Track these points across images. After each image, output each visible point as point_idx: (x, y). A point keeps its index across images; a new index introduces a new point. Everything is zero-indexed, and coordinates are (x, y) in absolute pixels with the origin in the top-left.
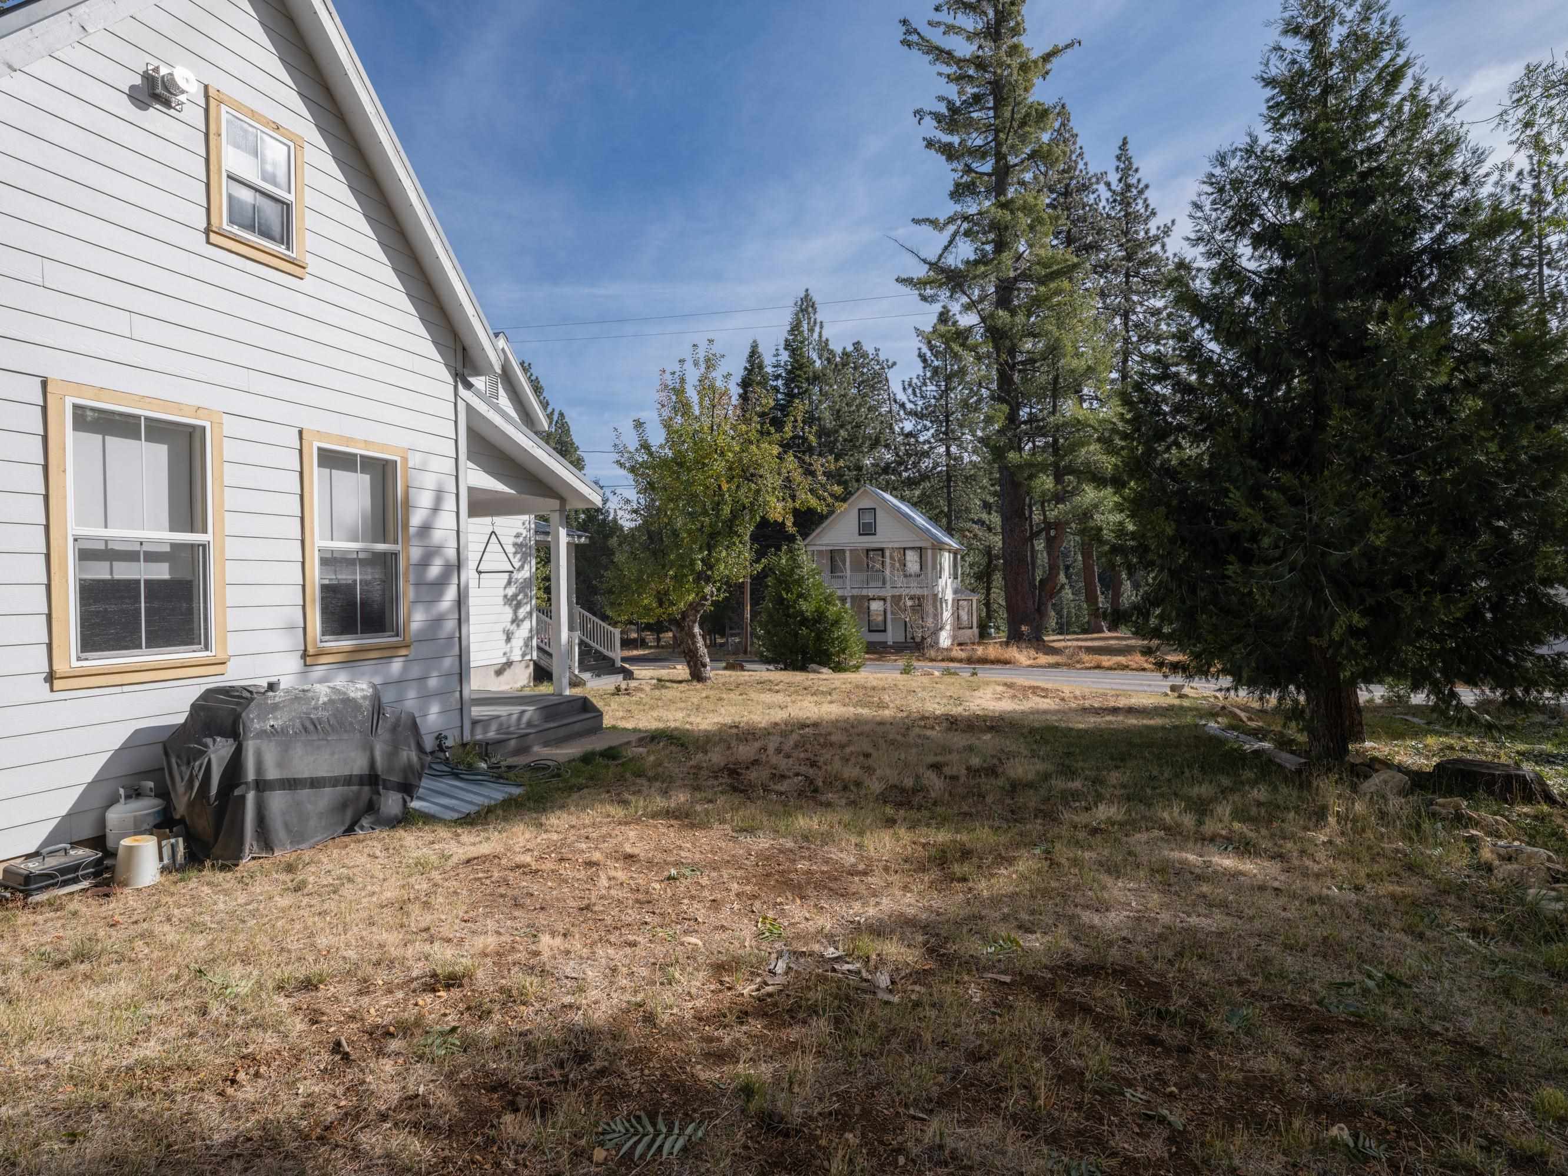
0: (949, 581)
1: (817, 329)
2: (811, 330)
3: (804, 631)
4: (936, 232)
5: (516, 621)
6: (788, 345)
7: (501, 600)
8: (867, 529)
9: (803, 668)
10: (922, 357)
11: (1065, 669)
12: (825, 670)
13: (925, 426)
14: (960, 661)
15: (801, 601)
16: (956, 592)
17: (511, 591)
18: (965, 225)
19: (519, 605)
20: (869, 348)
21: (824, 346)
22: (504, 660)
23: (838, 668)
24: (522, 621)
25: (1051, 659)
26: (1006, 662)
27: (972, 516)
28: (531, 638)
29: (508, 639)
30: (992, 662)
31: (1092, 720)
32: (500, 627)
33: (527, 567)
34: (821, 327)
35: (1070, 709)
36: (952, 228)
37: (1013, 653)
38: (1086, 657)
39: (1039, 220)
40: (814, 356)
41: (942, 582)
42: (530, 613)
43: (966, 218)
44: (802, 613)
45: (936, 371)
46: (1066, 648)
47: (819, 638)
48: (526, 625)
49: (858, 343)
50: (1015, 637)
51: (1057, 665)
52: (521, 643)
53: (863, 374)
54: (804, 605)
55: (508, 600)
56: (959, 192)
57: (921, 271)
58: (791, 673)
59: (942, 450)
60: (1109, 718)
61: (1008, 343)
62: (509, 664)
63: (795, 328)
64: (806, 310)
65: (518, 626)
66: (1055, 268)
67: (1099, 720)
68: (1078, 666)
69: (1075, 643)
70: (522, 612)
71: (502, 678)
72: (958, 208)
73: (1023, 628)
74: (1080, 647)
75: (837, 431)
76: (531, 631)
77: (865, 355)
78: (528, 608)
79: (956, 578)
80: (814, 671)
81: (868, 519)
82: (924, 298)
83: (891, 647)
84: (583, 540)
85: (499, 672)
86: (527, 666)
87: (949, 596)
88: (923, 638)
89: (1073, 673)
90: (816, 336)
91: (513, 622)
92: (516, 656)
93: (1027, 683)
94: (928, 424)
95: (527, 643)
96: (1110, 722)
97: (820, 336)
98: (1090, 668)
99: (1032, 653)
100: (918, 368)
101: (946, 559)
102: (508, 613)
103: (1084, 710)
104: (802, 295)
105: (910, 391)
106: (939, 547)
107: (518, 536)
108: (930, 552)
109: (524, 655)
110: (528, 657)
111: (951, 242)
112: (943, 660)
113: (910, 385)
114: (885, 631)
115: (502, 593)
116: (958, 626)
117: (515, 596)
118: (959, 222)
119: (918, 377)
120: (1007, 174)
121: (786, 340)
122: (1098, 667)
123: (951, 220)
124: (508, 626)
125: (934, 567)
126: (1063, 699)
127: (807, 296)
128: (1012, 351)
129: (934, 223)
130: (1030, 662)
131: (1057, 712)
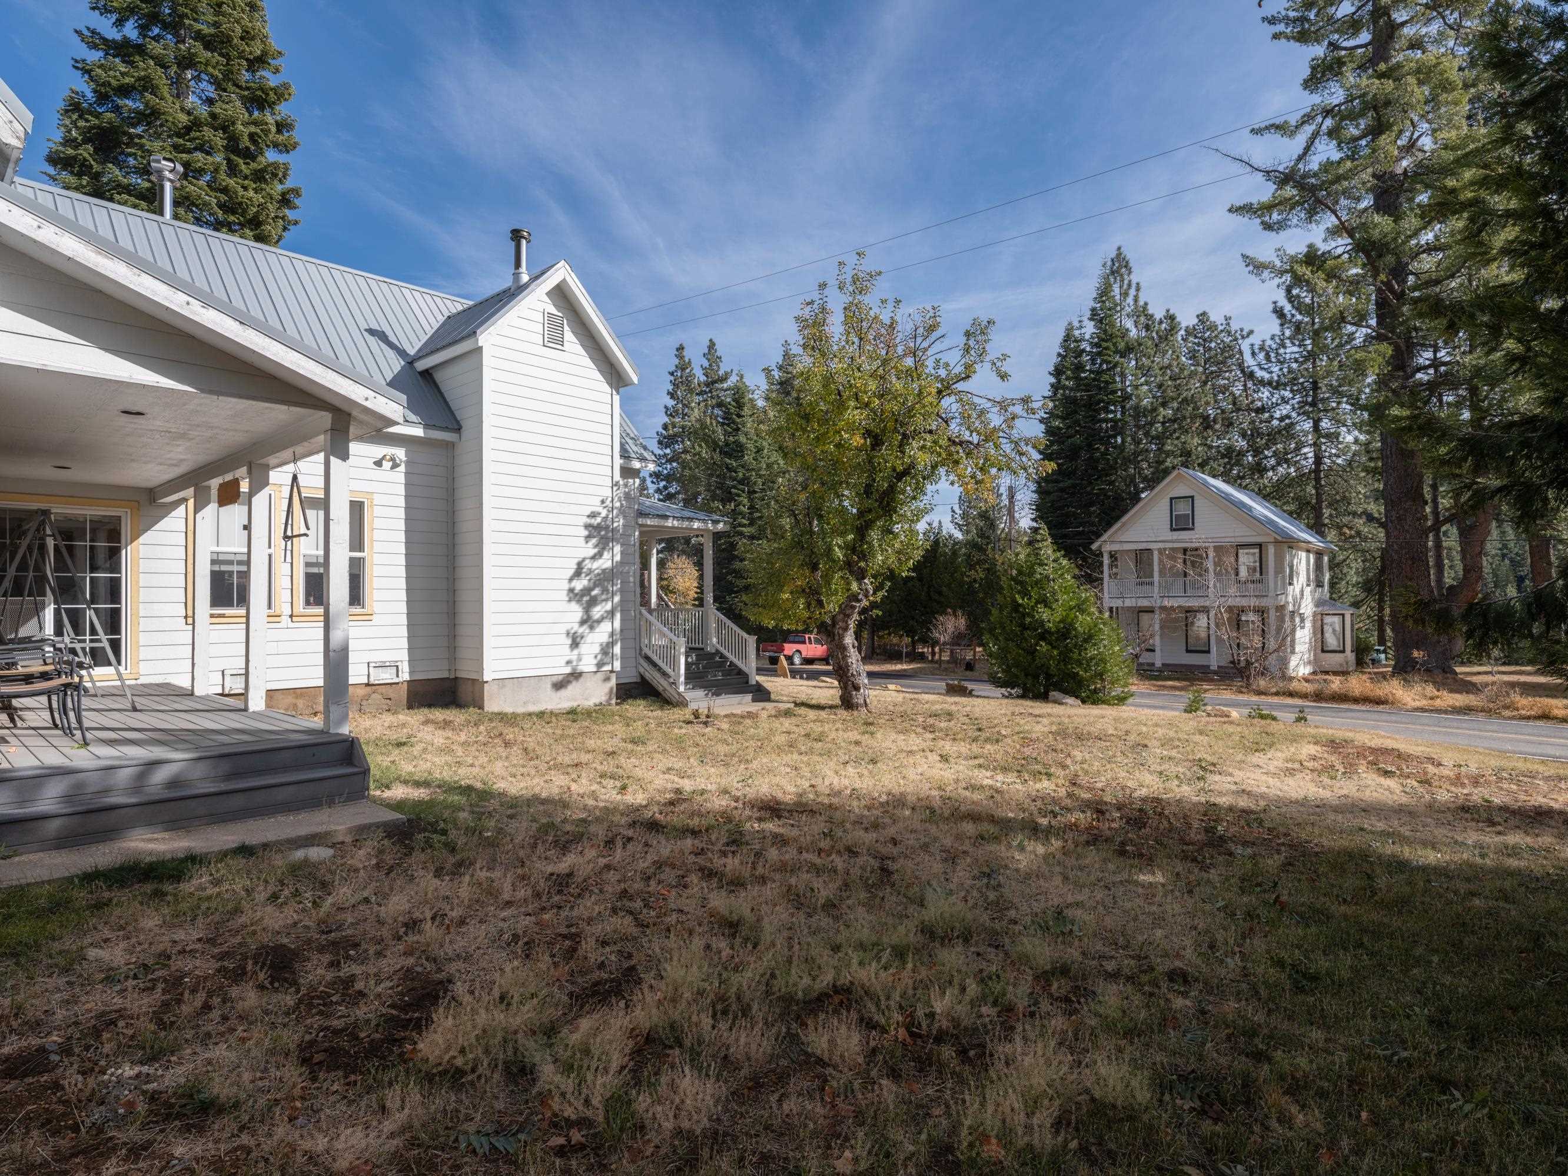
0: (1308, 590)
1: (1132, 292)
2: (1125, 295)
3: (1043, 647)
4: (1286, 139)
5: (587, 621)
6: (1094, 314)
7: (564, 595)
8: (1182, 523)
9: (1044, 697)
10: (1279, 313)
11: (1481, 717)
12: (1070, 700)
13: (1283, 398)
14: (1304, 696)
15: (1041, 608)
16: (1319, 603)
17: (579, 585)
18: (1329, 123)
19: (593, 602)
20: (1216, 317)
21: (1141, 312)
22: (568, 670)
23: (1092, 698)
24: (599, 621)
25: (1459, 699)
26: (1379, 702)
27: (1353, 508)
28: (612, 644)
29: (575, 644)
30: (1356, 700)
31: (1472, 837)
32: (563, 629)
33: (607, 555)
34: (1138, 289)
35: (1432, 807)
36: (1309, 129)
37: (1395, 689)
38: (1524, 702)
39: (1446, 86)
40: (1129, 324)
41: (1295, 590)
42: (611, 614)
43: (1328, 112)
44: (1042, 623)
45: (1298, 327)
46: (1487, 685)
47: (1065, 657)
48: (605, 628)
49: (1204, 314)
50: (1404, 668)
51: (1467, 710)
52: (597, 649)
53: (1210, 349)
54: (1044, 614)
55: (573, 595)
56: (1315, 80)
57: (1264, 191)
58: (1029, 703)
59: (1308, 425)
60: (1514, 838)
61: (1390, 259)
62: (576, 675)
63: (1104, 293)
64: (1118, 272)
65: (592, 628)
66: (1472, 146)
67: (1490, 839)
68: (1507, 713)
69: (1506, 678)
70: (597, 611)
71: (563, 693)
72: (1316, 99)
73: (1416, 654)
74: (1513, 685)
75: (1154, 410)
76: (612, 634)
77: (1213, 327)
78: (608, 606)
79: (1319, 584)
80: (1056, 702)
81: (1183, 509)
82: (1268, 227)
83: (1215, 673)
84: (721, 526)
85: (559, 685)
86: (607, 679)
87: (1308, 608)
88: (1249, 663)
89: (1495, 723)
90: (1130, 300)
91: (583, 622)
92: (588, 664)
93: (1376, 743)
94: (1287, 394)
95: (606, 650)
96: (1514, 851)
97: (1136, 299)
98: (1528, 718)
99: (1430, 690)
100: (1273, 326)
101: (1302, 563)
102: (576, 612)
103: (1466, 811)
104: (1113, 254)
105: (1261, 356)
106: (1291, 543)
107: (593, 515)
108: (1271, 550)
109: (600, 665)
110: (608, 668)
111: (1307, 149)
112: (1277, 694)
113: (1262, 349)
114: (1208, 652)
115: (566, 586)
116: (1321, 647)
117: (587, 591)
118: (1319, 119)
119: (1272, 338)
120: (1391, 37)
121: (1093, 310)
122: (1545, 716)
123: (1307, 119)
124: (576, 627)
125: (1279, 570)
126: (1425, 782)
127: (1119, 255)
128: (1399, 272)
129: (1281, 128)
130: (1423, 703)
131: (1401, 810)
